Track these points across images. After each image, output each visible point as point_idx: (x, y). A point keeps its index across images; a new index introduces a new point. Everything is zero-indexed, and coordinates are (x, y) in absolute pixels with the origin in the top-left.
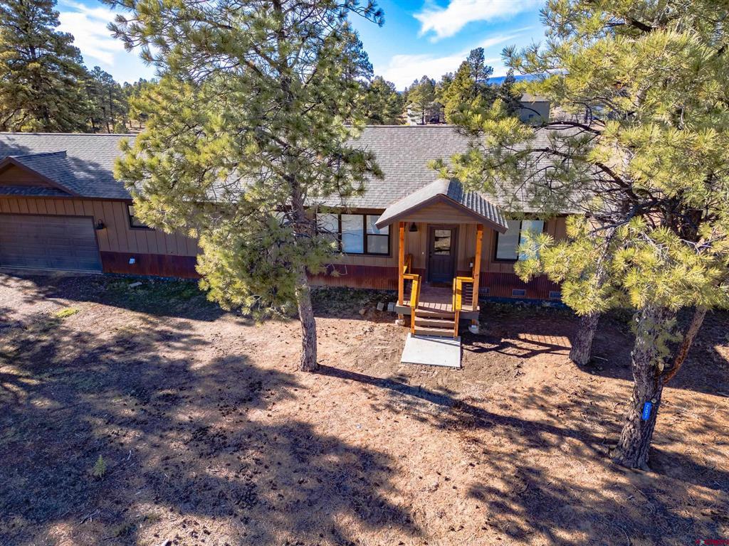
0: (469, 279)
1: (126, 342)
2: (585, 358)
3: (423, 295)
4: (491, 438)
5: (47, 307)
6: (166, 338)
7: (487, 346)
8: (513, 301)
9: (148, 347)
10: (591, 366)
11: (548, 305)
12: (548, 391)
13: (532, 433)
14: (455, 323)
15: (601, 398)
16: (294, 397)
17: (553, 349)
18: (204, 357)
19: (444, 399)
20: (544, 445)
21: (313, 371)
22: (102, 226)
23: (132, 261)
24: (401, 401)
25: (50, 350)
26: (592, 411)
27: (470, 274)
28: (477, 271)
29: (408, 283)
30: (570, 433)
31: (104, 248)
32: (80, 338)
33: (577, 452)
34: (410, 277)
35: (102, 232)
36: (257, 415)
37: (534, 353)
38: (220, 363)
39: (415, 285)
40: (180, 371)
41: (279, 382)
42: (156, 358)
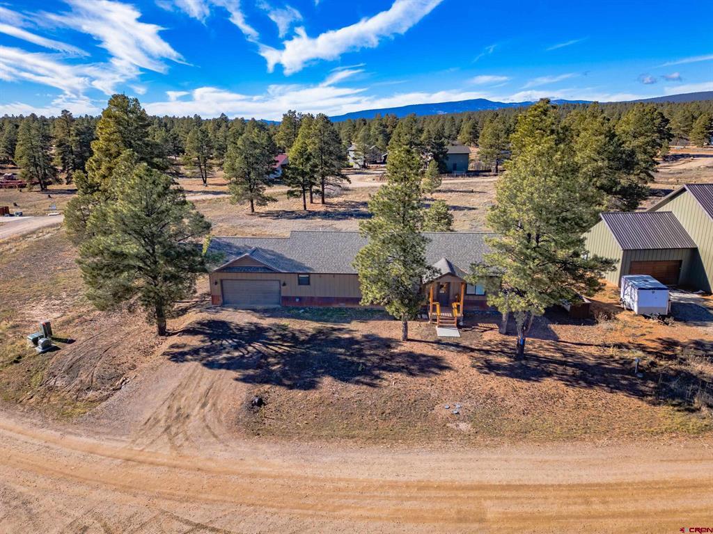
0: (458, 303)
2: (505, 331)
3: (441, 311)
4: (476, 354)
7: (468, 329)
8: (474, 312)
10: (507, 334)
11: (488, 313)
12: (490, 341)
13: (487, 352)
14: (455, 321)
15: (507, 342)
17: (492, 329)
19: (457, 345)
20: (491, 354)
21: (408, 341)
22: (284, 284)
23: (297, 300)
24: (441, 347)
26: (505, 345)
27: (459, 302)
28: (462, 301)
29: (434, 307)
30: (499, 351)
31: (283, 294)
33: (500, 355)
34: (435, 303)
35: (284, 287)
37: (485, 331)
39: (438, 306)
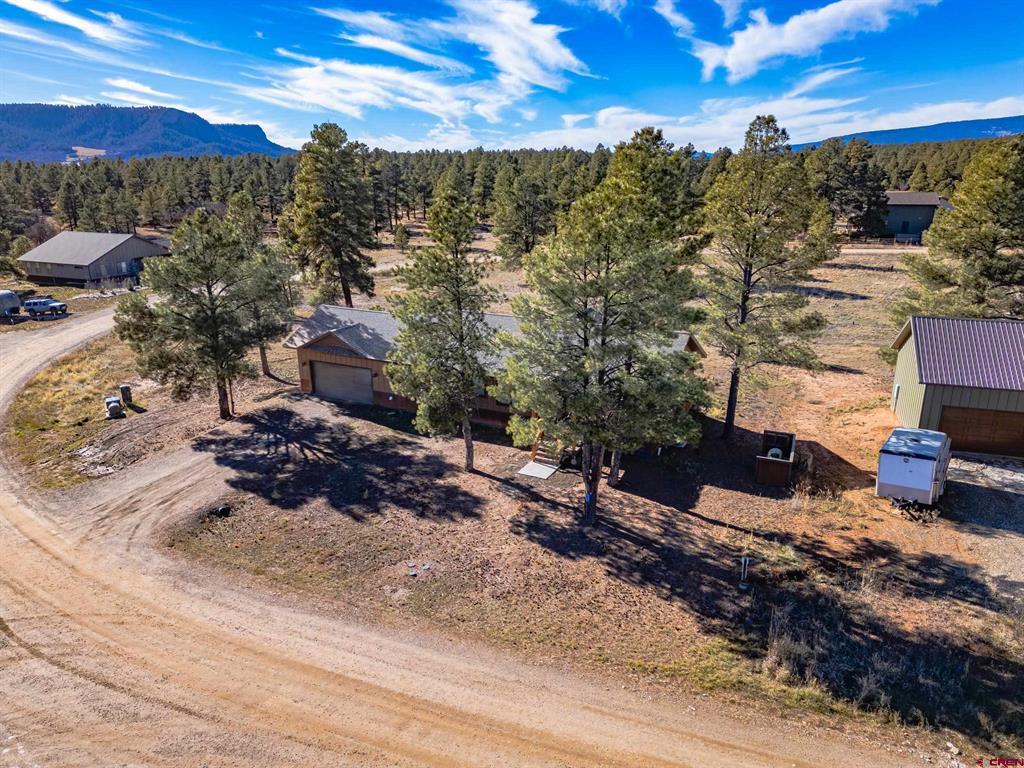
1: (383, 443)
2: (615, 482)
5: (344, 420)
6: (404, 443)
9: (394, 446)
13: (556, 506)
16: (457, 476)
18: (420, 455)
19: (527, 489)
20: (556, 510)
21: (470, 472)
22: (376, 375)
23: (391, 398)
24: (504, 487)
25: (347, 443)
31: (376, 388)
32: (360, 438)
33: (569, 513)
35: (376, 379)
36: (440, 482)
38: (428, 458)
40: (408, 461)
41: (453, 469)
42: (397, 453)
